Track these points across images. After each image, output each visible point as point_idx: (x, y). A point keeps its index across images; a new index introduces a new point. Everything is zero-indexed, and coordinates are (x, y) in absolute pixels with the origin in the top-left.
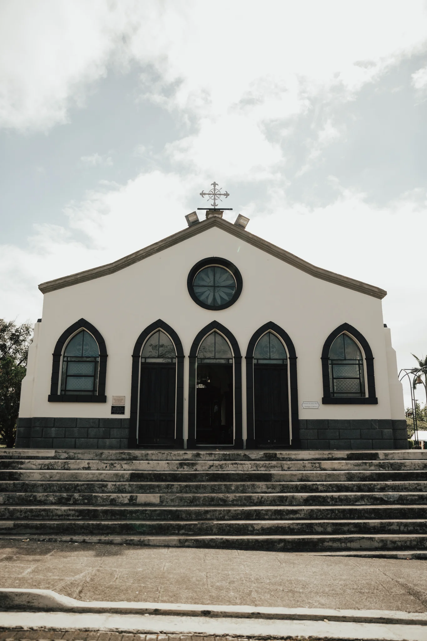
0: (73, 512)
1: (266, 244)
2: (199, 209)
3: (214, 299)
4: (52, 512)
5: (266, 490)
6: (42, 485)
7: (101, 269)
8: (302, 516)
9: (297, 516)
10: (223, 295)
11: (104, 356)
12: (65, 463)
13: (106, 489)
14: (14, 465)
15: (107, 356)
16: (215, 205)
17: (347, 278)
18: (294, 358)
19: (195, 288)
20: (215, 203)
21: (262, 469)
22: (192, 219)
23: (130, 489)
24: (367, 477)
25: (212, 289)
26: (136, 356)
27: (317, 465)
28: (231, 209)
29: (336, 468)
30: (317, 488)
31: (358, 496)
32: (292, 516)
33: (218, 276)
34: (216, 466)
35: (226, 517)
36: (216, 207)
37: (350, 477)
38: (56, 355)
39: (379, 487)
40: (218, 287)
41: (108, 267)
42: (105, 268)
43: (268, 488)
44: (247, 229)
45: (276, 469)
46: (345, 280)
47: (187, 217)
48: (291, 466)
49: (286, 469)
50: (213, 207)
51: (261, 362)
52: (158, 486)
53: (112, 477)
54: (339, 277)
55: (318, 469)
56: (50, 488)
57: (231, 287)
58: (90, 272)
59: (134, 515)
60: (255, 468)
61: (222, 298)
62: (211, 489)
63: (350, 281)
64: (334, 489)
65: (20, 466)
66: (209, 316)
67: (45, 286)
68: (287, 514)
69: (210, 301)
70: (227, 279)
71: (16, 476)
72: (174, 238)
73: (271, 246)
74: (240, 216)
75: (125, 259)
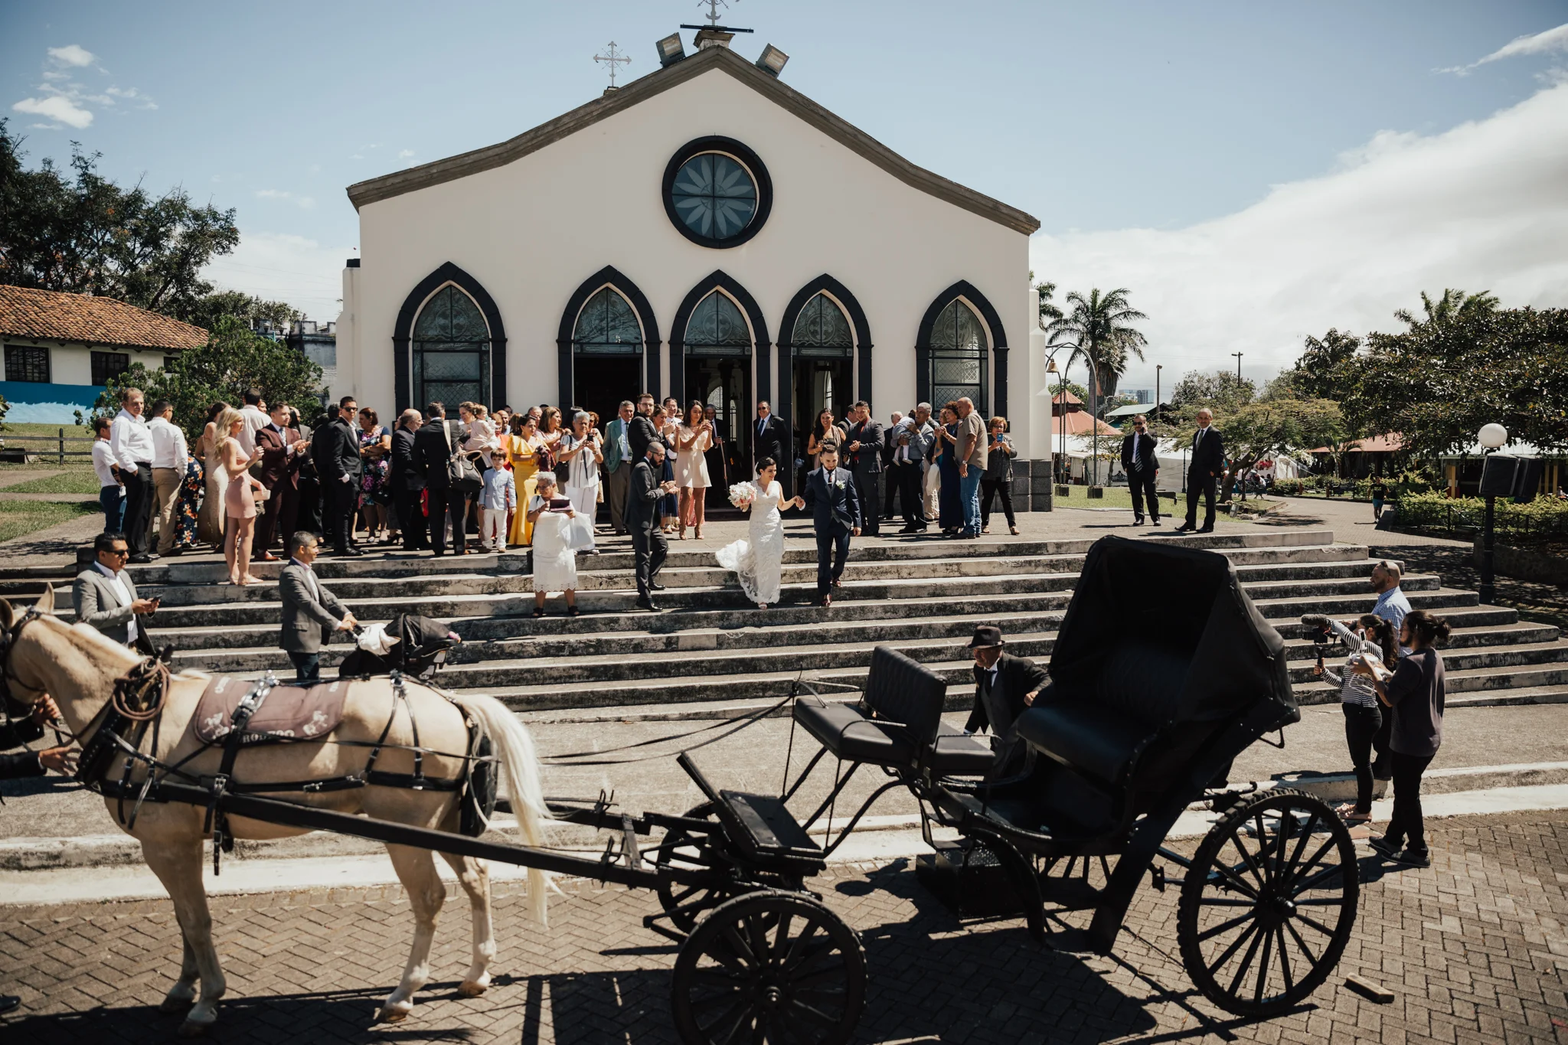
0: (579, 672)
1: (821, 112)
2: (683, 26)
3: (714, 222)
4: (543, 673)
5: (883, 615)
6: (503, 625)
7: (483, 155)
8: (948, 657)
9: (941, 657)
10: (728, 215)
11: (500, 341)
12: (526, 579)
13: (616, 626)
14: (431, 587)
15: (506, 340)
16: (713, 16)
17: (971, 191)
18: (866, 347)
19: (674, 198)
20: (713, 12)
21: (866, 577)
22: (669, 49)
23: (658, 624)
24: (1034, 587)
25: (709, 202)
26: (563, 341)
27: (955, 568)
28: (751, 31)
29: (984, 572)
30: (963, 609)
31: (1028, 620)
32: (932, 658)
33: (721, 172)
34: (791, 576)
35: (831, 665)
36: (718, 23)
37: (1009, 587)
38: (400, 339)
39: (1055, 603)
40: (722, 197)
41: (497, 150)
42: (490, 153)
43: (886, 612)
44: (782, 77)
45: (889, 575)
46: (967, 194)
47: (660, 44)
48: (913, 570)
49: (905, 575)
50: (709, 23)
51: (805, 352)
52: (706, 617)
53: (620, 604)
54: (957, 189)
55: (957, 574)
56: (518, 628)
57: (748, 199)
58: (458, 161)
59: (682, 670)
60: (855, 577)
61: (728, 222)
62: (795, 617)
63: (976, 197)
64: (989, 609)
65: (442, 589)
66: (706, 261)
67: (362, 190)
68: (926, 656)
69: (705, 228)
70: (738, 183)
71: (447, 610)
72: (634, 90)
73: (832, 120)
74: (769, 48)
75: (532, 134)
